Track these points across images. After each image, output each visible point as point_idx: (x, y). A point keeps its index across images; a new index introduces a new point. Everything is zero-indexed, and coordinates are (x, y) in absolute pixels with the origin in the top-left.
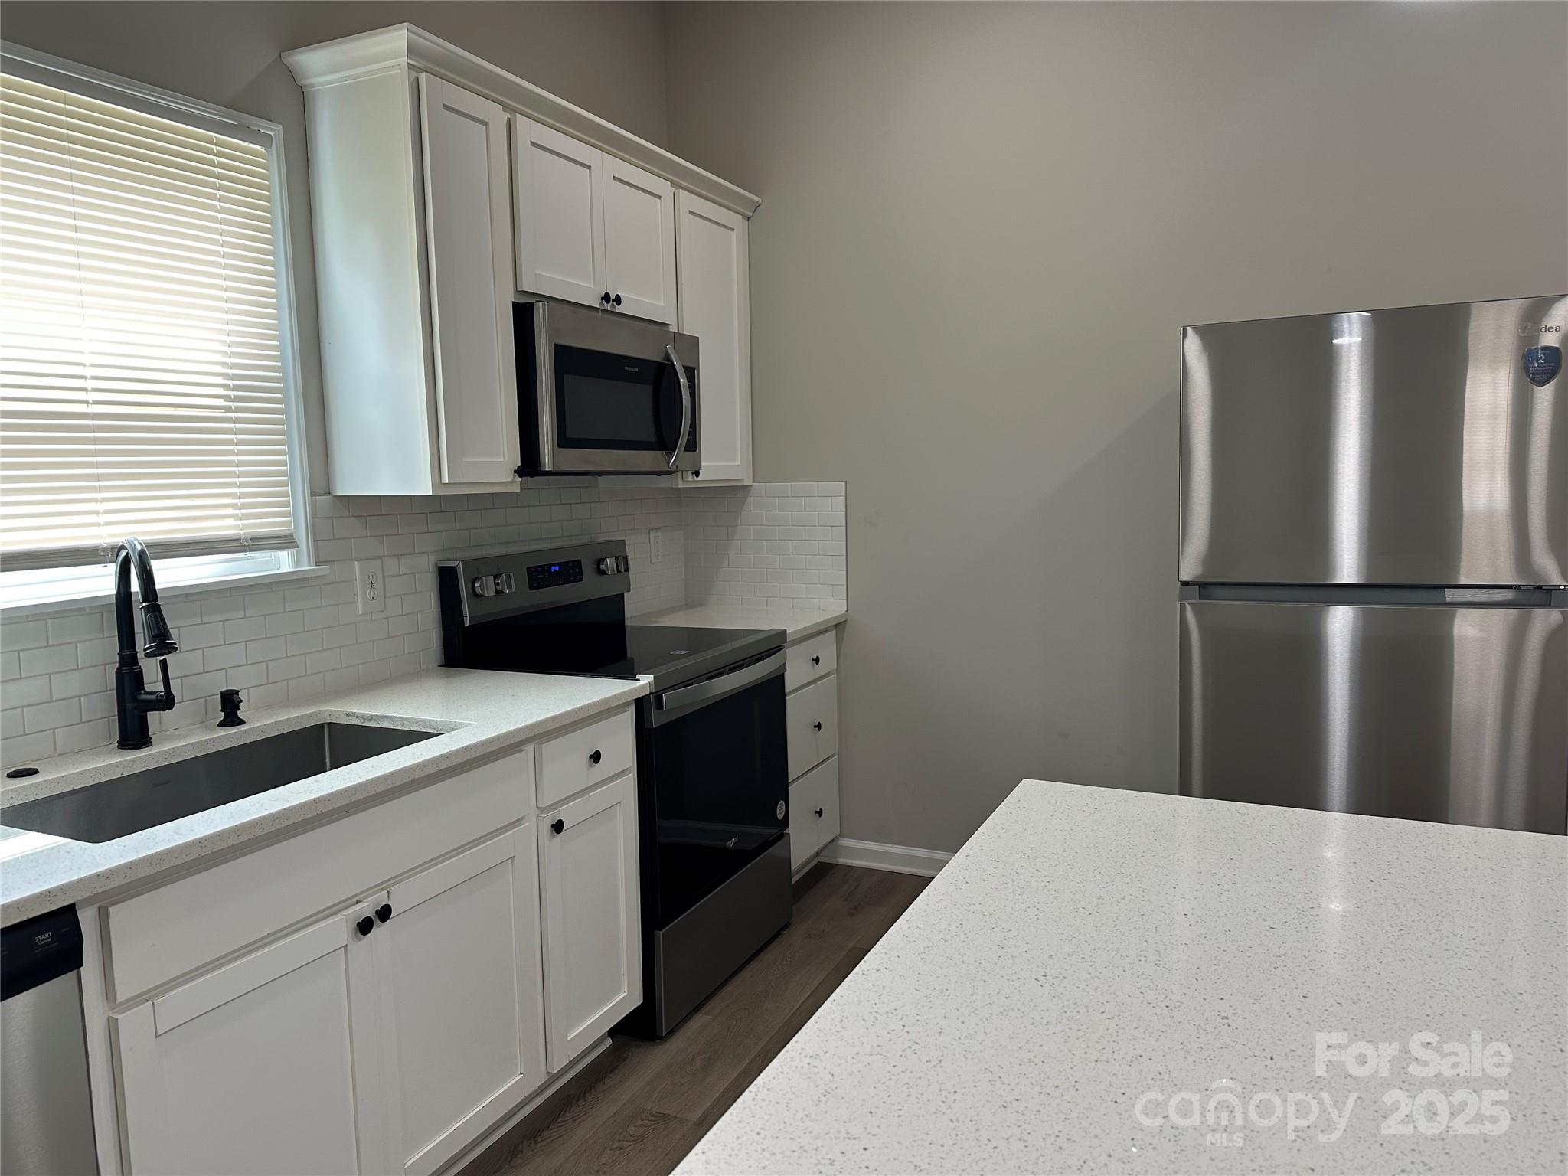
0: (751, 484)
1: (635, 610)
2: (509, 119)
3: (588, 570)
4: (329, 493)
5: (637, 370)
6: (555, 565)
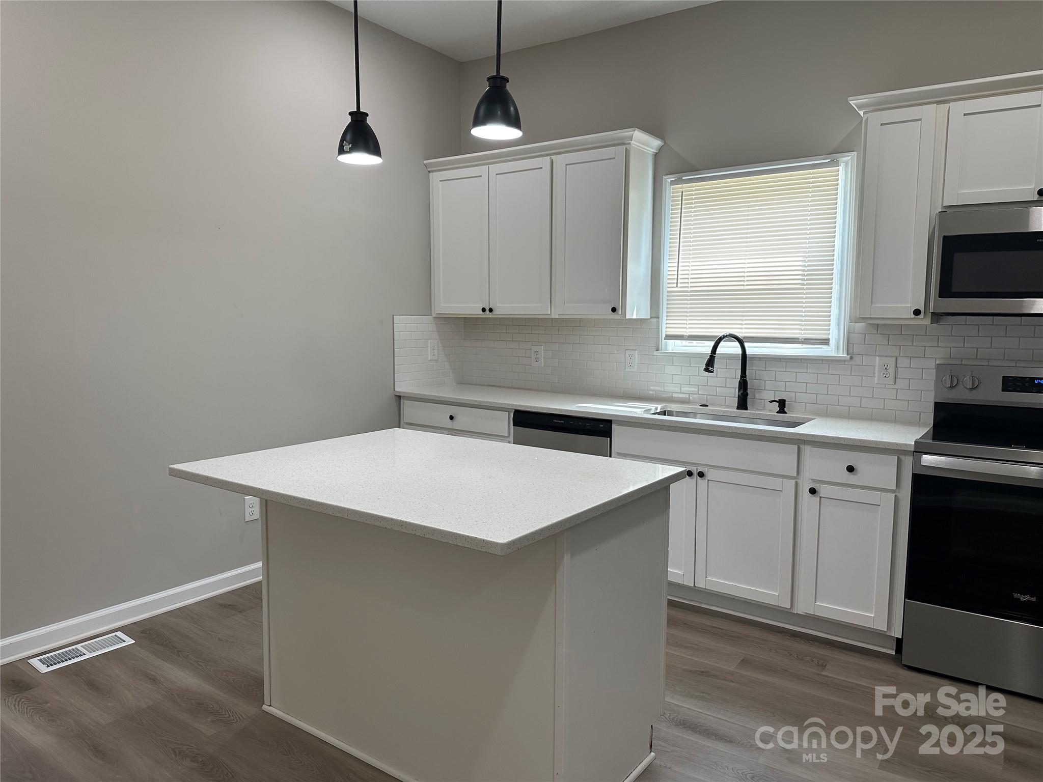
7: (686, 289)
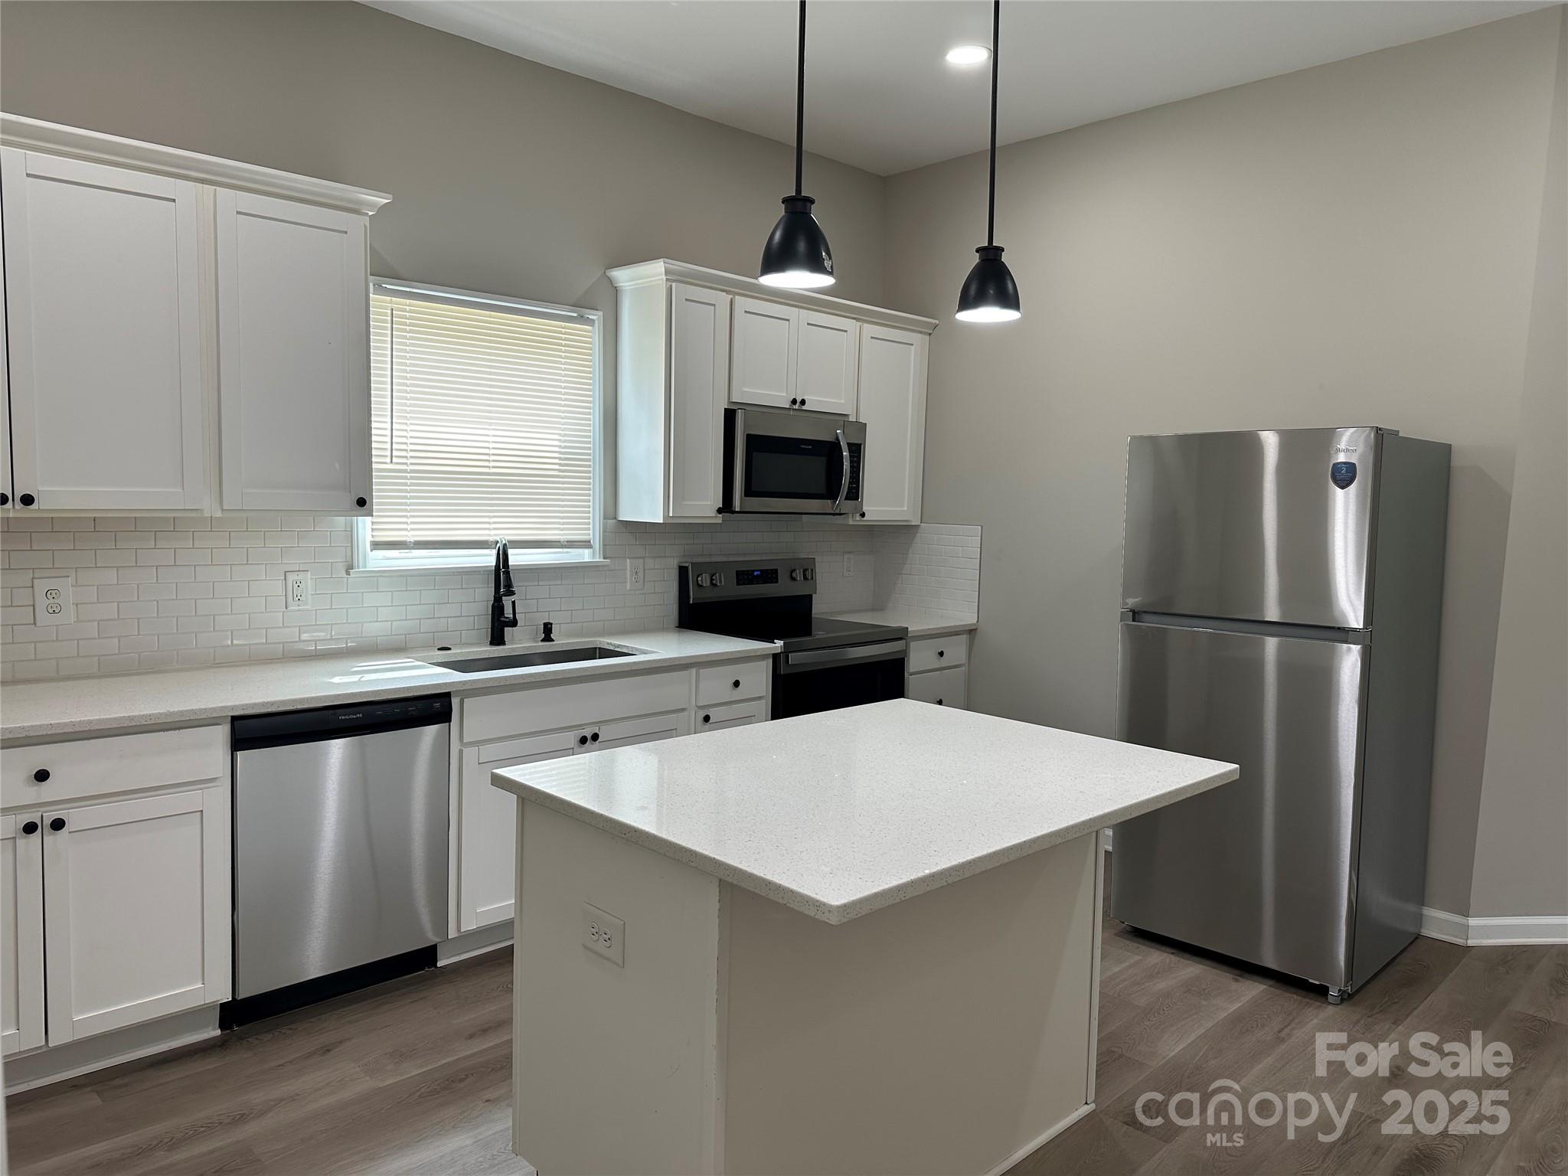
0: (919, 524)
1: (819, 608)
2: (731, 299)
3: (783, 577)
4: (616, 518)
5: (810, 447)
6: (757, 571)
7: (404, 467)
